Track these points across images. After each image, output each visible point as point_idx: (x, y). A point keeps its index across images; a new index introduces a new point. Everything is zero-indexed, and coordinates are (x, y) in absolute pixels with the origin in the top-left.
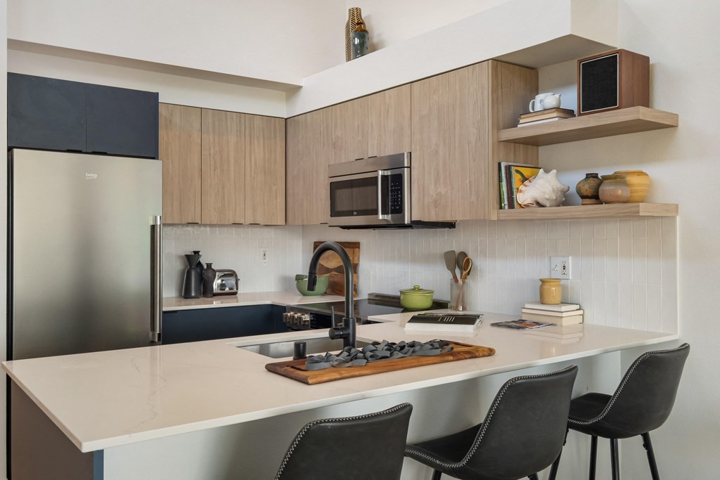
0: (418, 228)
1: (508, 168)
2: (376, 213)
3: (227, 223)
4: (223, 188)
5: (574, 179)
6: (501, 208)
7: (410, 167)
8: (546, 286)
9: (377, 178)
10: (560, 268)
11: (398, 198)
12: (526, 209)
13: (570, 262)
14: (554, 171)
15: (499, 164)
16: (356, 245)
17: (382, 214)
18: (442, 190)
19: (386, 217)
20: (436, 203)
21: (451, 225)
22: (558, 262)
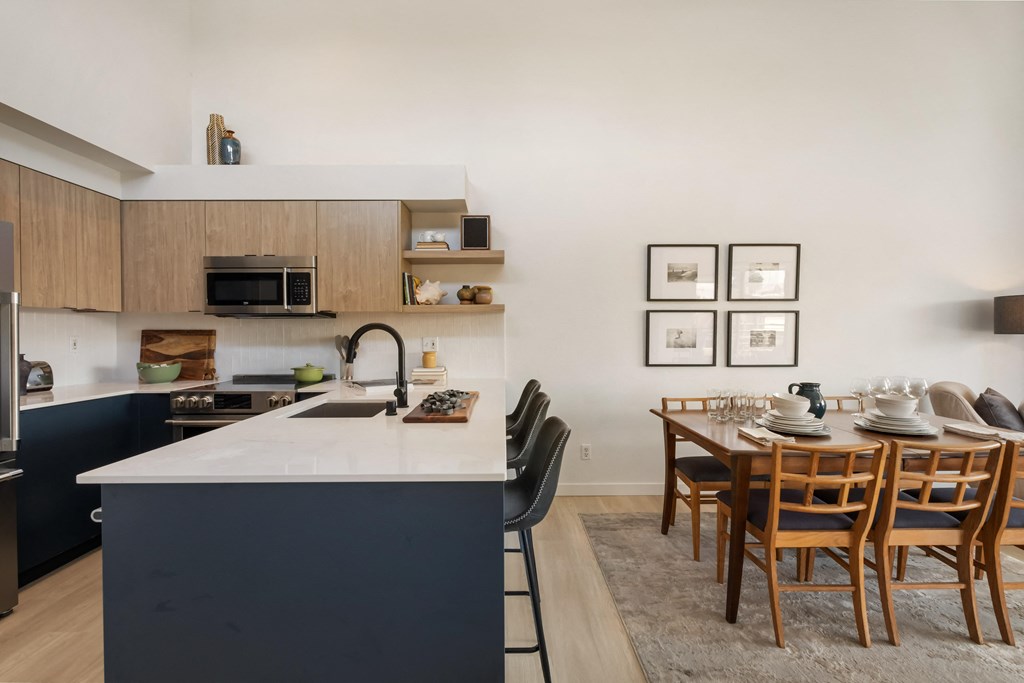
0: (320, 317)
1: (410, 277)
2: (282, 304)
3: (55, 306)
4: (50, 266)
5: (454, 289)
6: (405, 303)
7: (316, 268)
8: (428, 356)
9: (282, 274)
10: (430, 345)
11: (304, 293)
12: (421, 306)
13: (437, 341)
14: (438, 282)
15: (404, 274)
16: (210, 333)
17: (288, 304)
18: (352, 288)
19: (289, 307)
20: (345, 298)
21: (333, 315)
22: (428, 341)
